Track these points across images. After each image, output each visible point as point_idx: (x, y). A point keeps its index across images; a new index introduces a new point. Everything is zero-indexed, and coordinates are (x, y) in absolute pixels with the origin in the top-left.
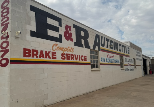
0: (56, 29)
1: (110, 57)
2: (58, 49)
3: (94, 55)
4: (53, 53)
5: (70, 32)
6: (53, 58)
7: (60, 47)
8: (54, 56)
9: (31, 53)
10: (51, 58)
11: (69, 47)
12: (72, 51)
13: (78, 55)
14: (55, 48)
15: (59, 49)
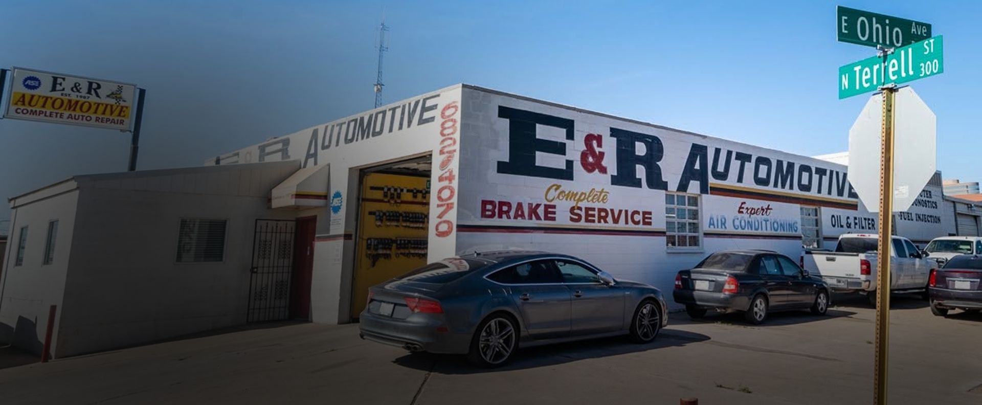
0: (560, 149)
1: (753, 212)
2: (561, 198)
3: (682, 207)
4: (547, 207)
5: (597, 150)
6: (546, 218)
7: (567, 193)
8: (549, 215)
9: (497, 210)
10: (540, 219)
11: (594, 189)
12: (603, 199)
13: (620, 211)
14: (553, 194)
15: (563, 197)
